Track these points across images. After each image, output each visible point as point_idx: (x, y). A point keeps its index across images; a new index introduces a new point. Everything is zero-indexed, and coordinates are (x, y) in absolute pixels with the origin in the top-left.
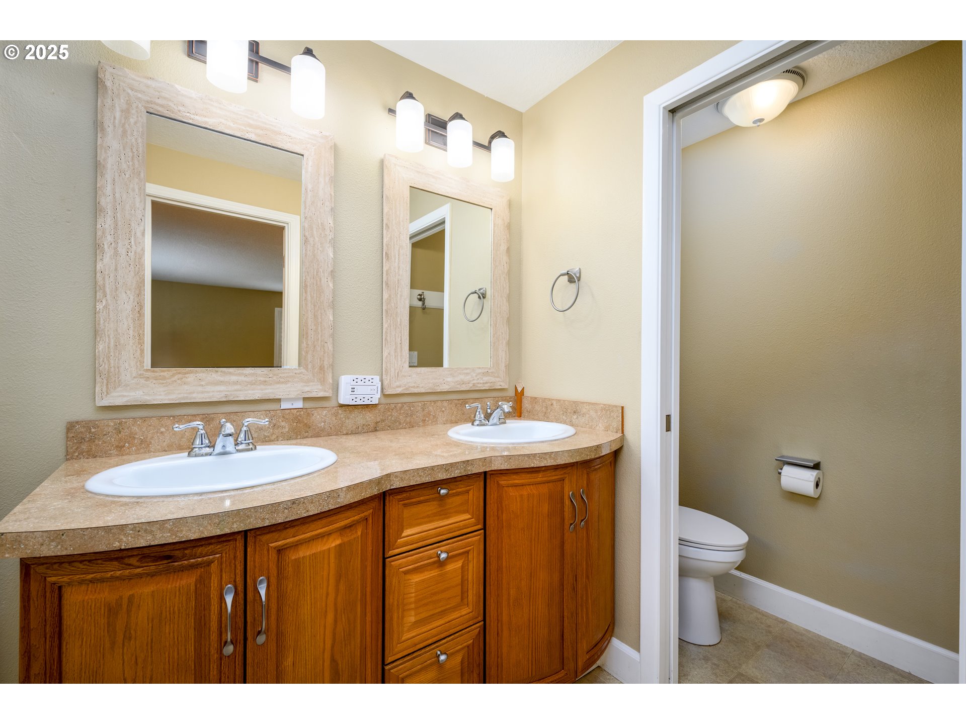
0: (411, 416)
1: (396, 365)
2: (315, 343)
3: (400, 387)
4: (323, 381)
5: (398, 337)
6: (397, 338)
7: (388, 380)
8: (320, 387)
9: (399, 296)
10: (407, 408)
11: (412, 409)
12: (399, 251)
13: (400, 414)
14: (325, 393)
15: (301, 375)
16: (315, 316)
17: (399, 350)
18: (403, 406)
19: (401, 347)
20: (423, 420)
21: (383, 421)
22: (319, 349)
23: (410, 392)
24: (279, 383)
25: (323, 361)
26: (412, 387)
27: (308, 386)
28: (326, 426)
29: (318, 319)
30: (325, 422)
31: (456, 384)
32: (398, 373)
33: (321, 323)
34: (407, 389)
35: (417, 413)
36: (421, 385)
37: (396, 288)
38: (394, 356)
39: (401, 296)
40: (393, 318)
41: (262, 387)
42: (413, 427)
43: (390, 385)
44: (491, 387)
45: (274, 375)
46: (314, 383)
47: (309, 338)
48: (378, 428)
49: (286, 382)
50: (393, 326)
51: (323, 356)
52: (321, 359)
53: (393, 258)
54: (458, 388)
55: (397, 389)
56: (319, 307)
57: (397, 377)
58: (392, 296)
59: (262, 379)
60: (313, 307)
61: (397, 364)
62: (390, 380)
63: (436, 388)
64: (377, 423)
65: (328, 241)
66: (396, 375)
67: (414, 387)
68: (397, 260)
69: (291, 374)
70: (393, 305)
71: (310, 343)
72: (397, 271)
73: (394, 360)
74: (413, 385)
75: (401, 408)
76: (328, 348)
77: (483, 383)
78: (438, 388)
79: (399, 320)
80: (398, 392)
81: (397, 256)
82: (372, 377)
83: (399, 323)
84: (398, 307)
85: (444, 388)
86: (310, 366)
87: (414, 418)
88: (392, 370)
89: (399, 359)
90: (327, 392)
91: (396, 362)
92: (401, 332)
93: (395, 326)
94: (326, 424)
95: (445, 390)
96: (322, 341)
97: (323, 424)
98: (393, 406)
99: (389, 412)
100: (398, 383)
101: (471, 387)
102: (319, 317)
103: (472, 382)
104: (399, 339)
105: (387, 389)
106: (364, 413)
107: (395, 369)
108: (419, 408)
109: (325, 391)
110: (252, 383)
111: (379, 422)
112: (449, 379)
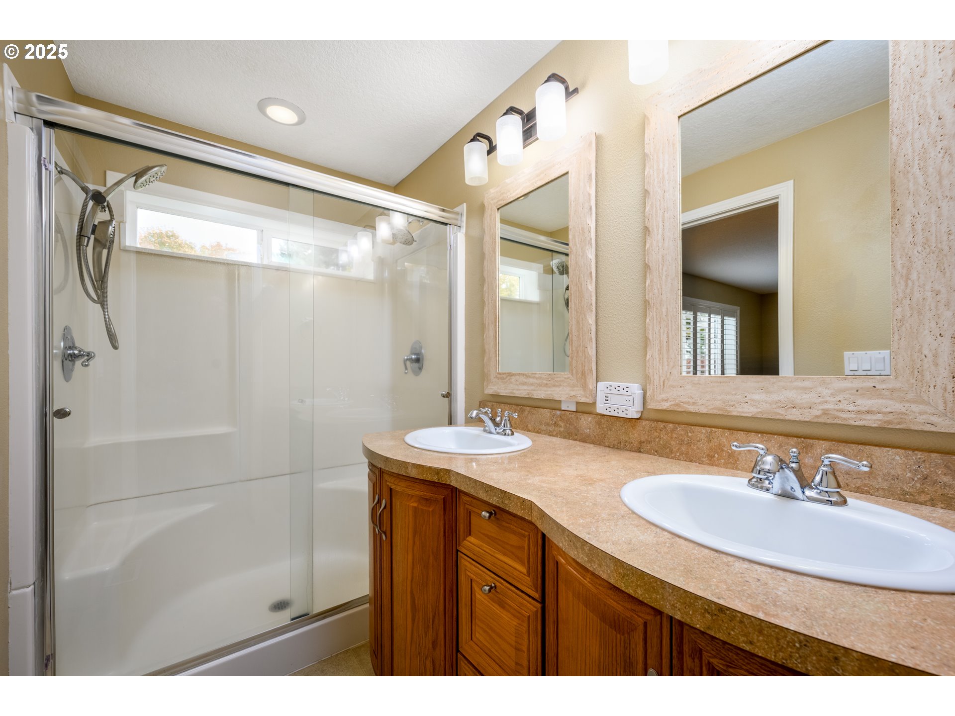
0: (689, 444)
1: (661, 371)
2: (578, 348)
3: (667, 400)
4: (585, 386)
5: (664, 333)
6: (662, 334)
7: (651, 391)
8: (582, 392)
9: (664, 277)
10: (682, 433)
11: (690, 434)
12: (663, 216)
13: (672, 438)
14: (587, 399)
15: (569, 380)
16: (578, 322)
17: (664, 351)
18: (677, 428)
19: (668, 346)
20: (708, 455)
21: (649, 442)
22: (581, 354)
23: (683, 410)
24: (554, 386)
25: (584, 366)
26: (685, 403)
27: (573, 390)
28: (591, 434)
29: (580, 324)
30: (590, 429)
31: (775, 406)
32: (664, 382)
33: (582, 328)
34: (677, 405)
35: (699, 443)
36: (700, 402)
37: (660, 268)
38: (658, 359)
39: (667, 276)
40: (657, 309)
41: (545, 388)
42: (691, 461)
43: (654, 397)
44: (889, 422)
45: (552, 379)
46: (578, 388)
47: (573, 344)
48: (642, 450)
49: (559, 386)
50: (657, 319)
51: (585, 362)
52: (582, 364)
53: (655, 230)
54: (779, 414)
55: (663, 403)
56: (580, 313)
57: (662, 387)
58: (655, 280)
59: (545, 382)
60: (576, 313)
61: (662, 369)
62: (653, 390)
63: (728, 408)
64: (641, 443)
65: (588, 243)
66: (662, 384)
67: (688, 403)
68: (660, 231)
69: (562, 379)
70: (656, 291)
71: (574, 349)
72: (660, 244)
73: (658, 364)
74: (687, 400)
75: (673, 431)
76: (588, 353)
77: (859, 412)
78: (731, 409)
79: (664, 310)
80: (665, 408)
81: (661, 225)
82: (628, 385)
83: (664, 313)
84: (664, 292)
85: (746, 410)
86: (574, 372)
87: (693, 449)
88: (656, 377)
89: (666, 363)
90: (588, 398)
91: (661, 367)
92: (667, 326)
93: (659, 319)
94: (591, 431)
95: (750, 415)
96: (583, 346)
97: (588, 430)
98: (662, 426)
99: (657, 432)
100: (664, 396)
101: (817, 417)
102: (581, 322)
103: (821, 407)
104: (665, 335)
105: (649, 402)
106: (626, 427)
107: (660, 377)
108: (702, 436)
109: (586, 397)
110: (540, 385)
111: (644, 442)
112: (756, 397)
